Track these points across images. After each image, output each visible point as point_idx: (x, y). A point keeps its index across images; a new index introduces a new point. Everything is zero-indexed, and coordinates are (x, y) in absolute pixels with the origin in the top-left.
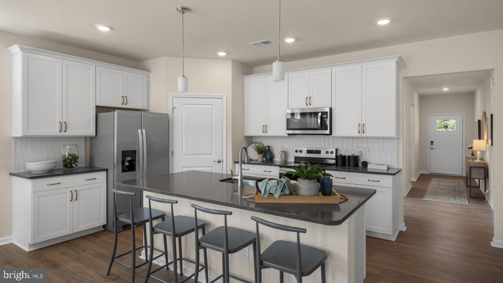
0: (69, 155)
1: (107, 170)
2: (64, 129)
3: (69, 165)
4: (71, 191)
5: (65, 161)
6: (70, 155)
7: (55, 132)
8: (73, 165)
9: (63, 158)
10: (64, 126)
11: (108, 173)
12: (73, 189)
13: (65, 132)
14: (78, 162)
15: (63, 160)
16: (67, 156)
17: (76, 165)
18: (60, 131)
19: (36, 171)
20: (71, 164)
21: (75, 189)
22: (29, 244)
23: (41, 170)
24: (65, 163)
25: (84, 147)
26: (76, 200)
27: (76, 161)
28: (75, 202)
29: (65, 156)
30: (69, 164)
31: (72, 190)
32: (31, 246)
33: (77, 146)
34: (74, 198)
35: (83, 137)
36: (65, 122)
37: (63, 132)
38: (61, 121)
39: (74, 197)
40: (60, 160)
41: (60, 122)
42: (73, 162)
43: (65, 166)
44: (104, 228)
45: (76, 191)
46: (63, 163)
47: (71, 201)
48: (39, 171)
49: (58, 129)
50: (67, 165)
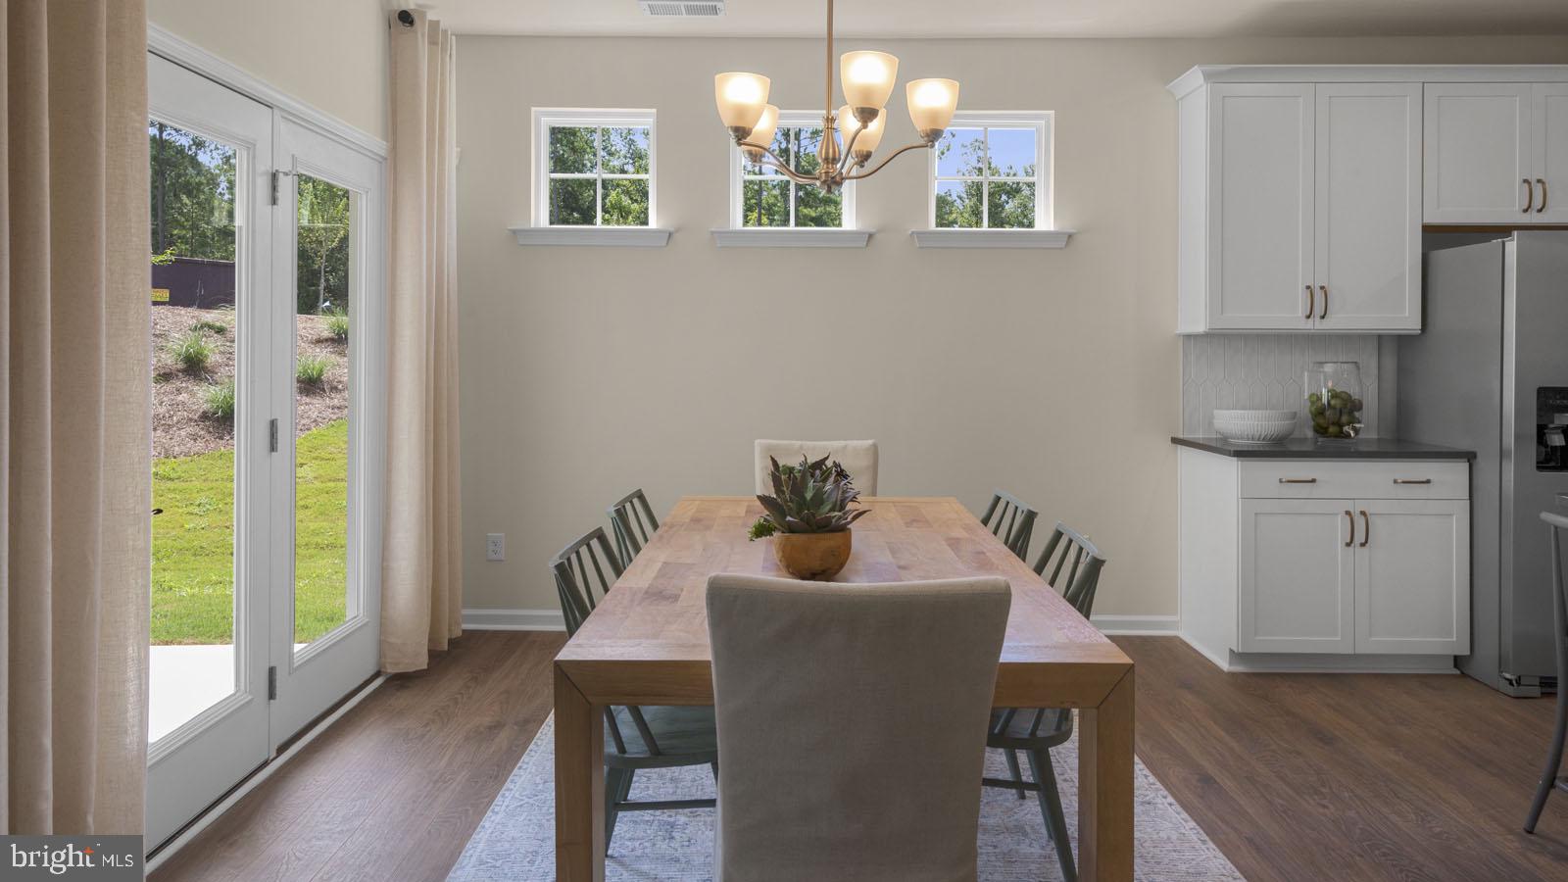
0: (1332, 397)
1: (1470, 457)
2: (1319, 309)
3: (1332, 429)
4: (1348, 513)
5: (1319, 412)
6: (1334, 395)
7: (1292, 317)
8: (1346, 428)
9: (1313, 403)
10: (1319, 299)
11: (1474, 468)
12: (1356, 508)
13: (1323, 317)
14: (1359, 422)
15: (1313, 409)
16: (1325, 400)
17: (1356, 431)
18: (1308, 317)
19: (1242, 438)
20: (1341, 426)
21: (1360, 506)
22: (1231, 651)
23: (1257, 435)
24: (1321, 421)
25: (1374, 371)
26: (1363, 545)
27: (1354, 417)
28: (1359, 549)
29: (1319, 398)
30: (1333, 424)
31: (1352, 511)
32: (1236, 656)
33: (1358, 368)
34: (1360, 537)
35: (1372, 336)
36: (1322, 288)
37: (1318, 319)
38: (1311, 284)
39: (1359, 532)
40: (1305, 410)
41: (1308, 287)
42: (1344, 419)
43: (1321, 431)
44: (1456, 666)
45: (1363, 513)
46: (1314, 420)
47: (1348, 545)
48: (1250, 437)
49: (1302, 309)
50: (1326, 429)
